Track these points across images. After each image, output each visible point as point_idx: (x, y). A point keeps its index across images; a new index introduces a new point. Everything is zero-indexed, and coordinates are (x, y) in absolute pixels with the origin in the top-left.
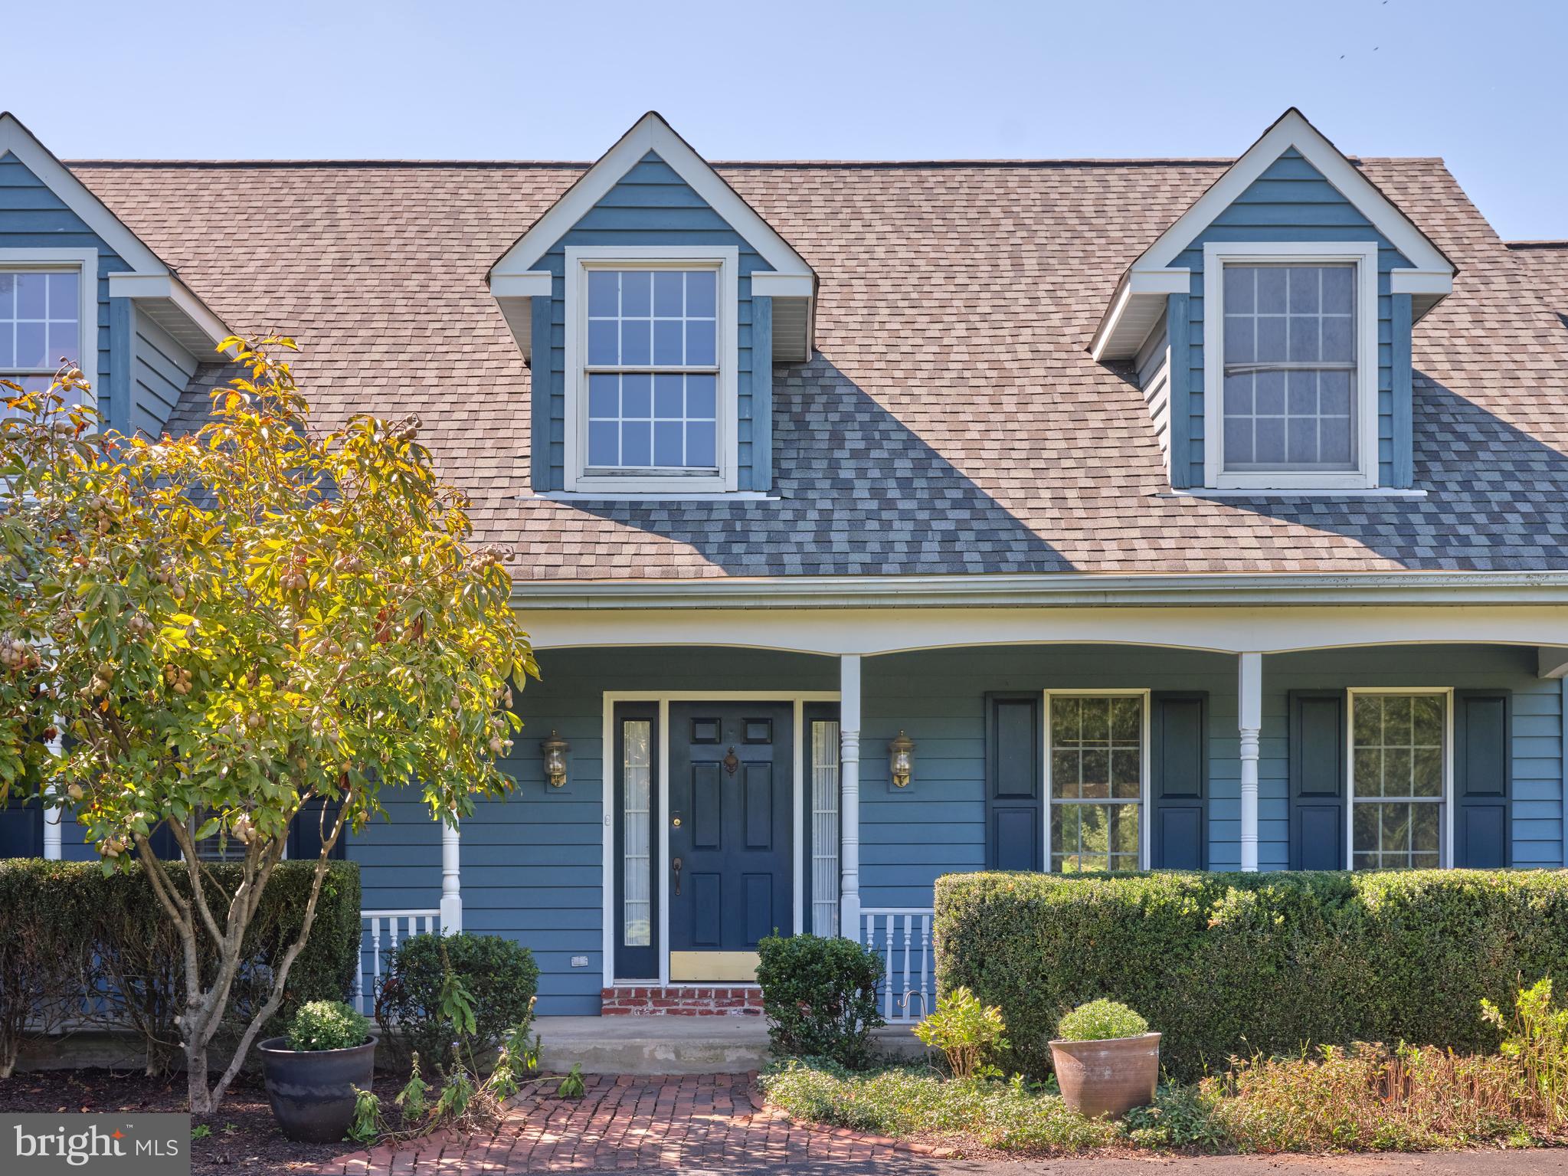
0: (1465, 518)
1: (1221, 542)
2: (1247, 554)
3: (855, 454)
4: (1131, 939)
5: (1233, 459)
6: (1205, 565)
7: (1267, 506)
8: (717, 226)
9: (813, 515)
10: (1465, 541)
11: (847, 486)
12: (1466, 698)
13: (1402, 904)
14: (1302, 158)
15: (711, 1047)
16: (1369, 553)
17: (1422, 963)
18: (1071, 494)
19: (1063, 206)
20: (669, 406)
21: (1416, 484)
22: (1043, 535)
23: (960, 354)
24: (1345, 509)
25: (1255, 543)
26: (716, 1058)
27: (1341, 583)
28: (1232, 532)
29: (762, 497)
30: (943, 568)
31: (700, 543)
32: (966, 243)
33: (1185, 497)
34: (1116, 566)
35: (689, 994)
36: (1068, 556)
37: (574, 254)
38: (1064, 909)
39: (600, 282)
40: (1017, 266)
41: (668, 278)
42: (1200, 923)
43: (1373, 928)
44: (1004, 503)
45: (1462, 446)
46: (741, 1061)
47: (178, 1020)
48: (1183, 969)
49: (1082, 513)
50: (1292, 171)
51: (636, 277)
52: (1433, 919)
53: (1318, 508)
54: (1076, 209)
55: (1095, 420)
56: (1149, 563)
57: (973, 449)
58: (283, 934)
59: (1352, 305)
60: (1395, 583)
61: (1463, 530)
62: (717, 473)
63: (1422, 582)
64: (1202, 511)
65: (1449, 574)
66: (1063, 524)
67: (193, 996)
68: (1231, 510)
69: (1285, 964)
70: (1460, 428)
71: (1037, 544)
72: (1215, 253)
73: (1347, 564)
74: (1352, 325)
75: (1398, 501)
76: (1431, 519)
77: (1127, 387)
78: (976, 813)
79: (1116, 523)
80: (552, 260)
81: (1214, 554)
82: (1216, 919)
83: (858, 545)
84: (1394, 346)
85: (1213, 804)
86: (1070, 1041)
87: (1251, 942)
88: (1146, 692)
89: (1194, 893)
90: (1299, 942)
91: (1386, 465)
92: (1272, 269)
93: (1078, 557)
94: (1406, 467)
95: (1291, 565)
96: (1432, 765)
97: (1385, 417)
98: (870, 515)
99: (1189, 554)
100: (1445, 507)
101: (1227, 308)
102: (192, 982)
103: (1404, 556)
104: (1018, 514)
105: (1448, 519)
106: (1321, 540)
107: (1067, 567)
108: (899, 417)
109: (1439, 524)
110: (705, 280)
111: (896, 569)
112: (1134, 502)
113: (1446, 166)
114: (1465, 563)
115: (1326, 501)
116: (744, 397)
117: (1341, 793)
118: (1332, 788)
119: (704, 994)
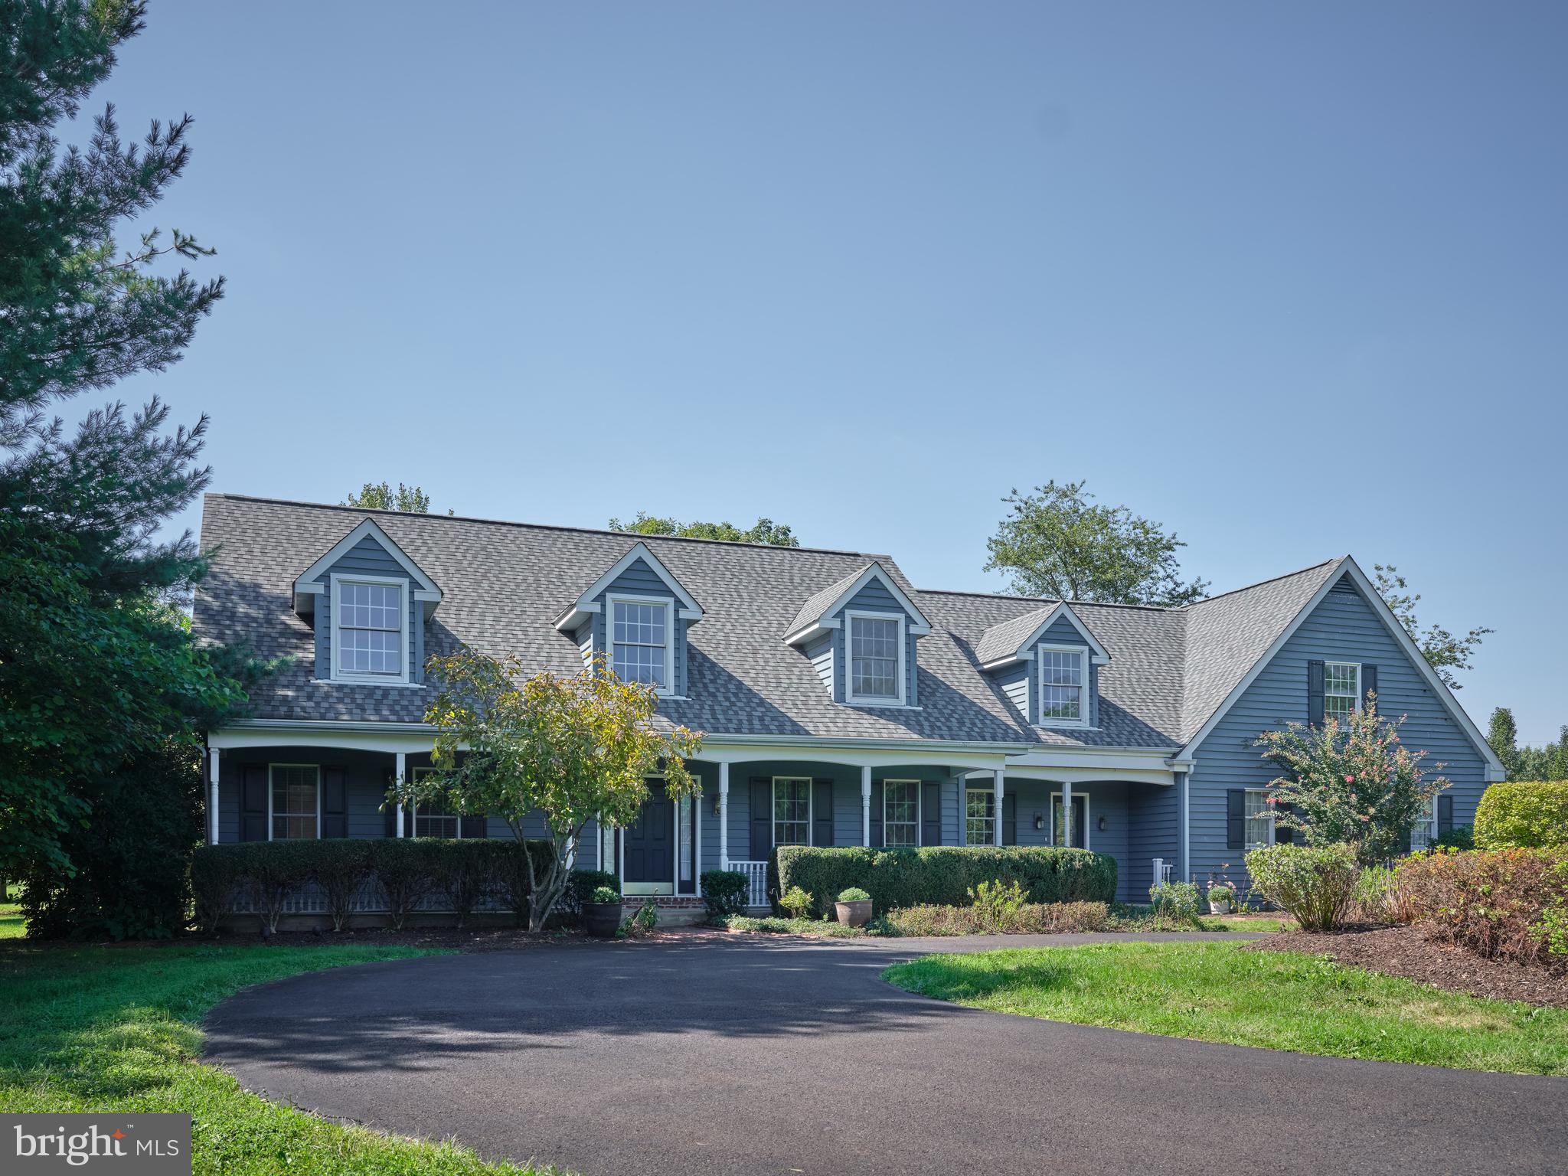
0: (937, 719)
1: (858, 725)
2: (868, 730)
3: (712, 681)
4: (849, 869)
5: (856, 691)
6: (855, 734)
7: (870, 711)
8: (665, 589)
9: (707, 707)
10: (940, 728)
11: (713, 695)
12: (925, 784)
13: (933, 858)
14: (879, 580)
15: (674, 916)
16: (909, 731)
17: (939, 879)
18: (798, 702)
19: (748, 567)
20: (633, 659)
21: (918, 706)
22: (795, 719)
23: (733, 638)
24: (896, 713)
25: (869, 726)
26: (677, 920)
27: (902, 743)
28: (861, 721)
29: (684, 698)
30: (763, 731)
31: (668, 716)
32: (715, 583)
33: (840, 706)
34: (825, 733)
35: (636, 899)
36: (806, 728)
37: (609, 596)
38: (828, 858)
39: (619, 607)
40: (740, 596)
41: (645, 608)
42: (870, 863)
43: (924, 866)
44: (776, 706)
45: (930, 690)
46: (686, 921)
47: (528, 897)
48: (866, 881)
49: (805, 711)
50: (875, 585)
51: (633, 607)
52: (943, 863)
53: (887, 713)
54: (753, 568)
55: (796, 671)
56: (836, 733)
57: (755, 681)
58: (542, 868)
59: (896, 637)
60: (920, 743)
61: (939, 724)
62: (665, 688)
63: (929, 744)
64: (848, 712)
65: (936, 741)
66: (800, 715)
67: (534, 888)
68: (857, 712)
69: (897, 878)
70: (927, 682)
71: (794, 724)
72: (849, 613)
73: (903, 736)
74: (896, 644)
75: (914, 711)
76: (926, 719)
77: (803, 657)
78: (746, 826)
79: (819, 716)
80: (601, 598)
81: (857, 729)
82: (875, 863)
83: (730, 721)
84: (911, 652)
85: (836, 824)
86: (845, 901)
87: (887, 871)
88: (810, 778)
89: (867, 853)
90: (902, 871)
91: (908, 697)
92: (868, 621)
93: (810, 728)
94: (915, 698)
95: (885, 735)
96: (914, 808)
97: (908, 679)
98: (729, 708)
99: (849, 729)
100: (930, 714)
101: (853, 635)
102: (533, 883)
103: (921, 733)
104: (783, 710)
105: (932, 719)
106: (892, 726)
107: (807, 733)
108: (721, 665)
109: (929, 721)
110: (660, 610)
111: (746, 731)
112: (822, 707)
113: (893, 560)
114: (942, 737)
115: (889, 710)
116: (677, 658)
117: (882, 821)
118: (879, 818)
119: (642, 899)
